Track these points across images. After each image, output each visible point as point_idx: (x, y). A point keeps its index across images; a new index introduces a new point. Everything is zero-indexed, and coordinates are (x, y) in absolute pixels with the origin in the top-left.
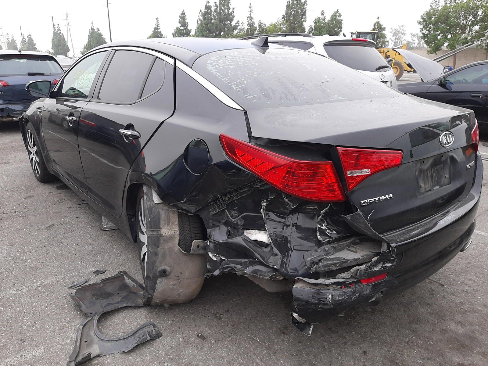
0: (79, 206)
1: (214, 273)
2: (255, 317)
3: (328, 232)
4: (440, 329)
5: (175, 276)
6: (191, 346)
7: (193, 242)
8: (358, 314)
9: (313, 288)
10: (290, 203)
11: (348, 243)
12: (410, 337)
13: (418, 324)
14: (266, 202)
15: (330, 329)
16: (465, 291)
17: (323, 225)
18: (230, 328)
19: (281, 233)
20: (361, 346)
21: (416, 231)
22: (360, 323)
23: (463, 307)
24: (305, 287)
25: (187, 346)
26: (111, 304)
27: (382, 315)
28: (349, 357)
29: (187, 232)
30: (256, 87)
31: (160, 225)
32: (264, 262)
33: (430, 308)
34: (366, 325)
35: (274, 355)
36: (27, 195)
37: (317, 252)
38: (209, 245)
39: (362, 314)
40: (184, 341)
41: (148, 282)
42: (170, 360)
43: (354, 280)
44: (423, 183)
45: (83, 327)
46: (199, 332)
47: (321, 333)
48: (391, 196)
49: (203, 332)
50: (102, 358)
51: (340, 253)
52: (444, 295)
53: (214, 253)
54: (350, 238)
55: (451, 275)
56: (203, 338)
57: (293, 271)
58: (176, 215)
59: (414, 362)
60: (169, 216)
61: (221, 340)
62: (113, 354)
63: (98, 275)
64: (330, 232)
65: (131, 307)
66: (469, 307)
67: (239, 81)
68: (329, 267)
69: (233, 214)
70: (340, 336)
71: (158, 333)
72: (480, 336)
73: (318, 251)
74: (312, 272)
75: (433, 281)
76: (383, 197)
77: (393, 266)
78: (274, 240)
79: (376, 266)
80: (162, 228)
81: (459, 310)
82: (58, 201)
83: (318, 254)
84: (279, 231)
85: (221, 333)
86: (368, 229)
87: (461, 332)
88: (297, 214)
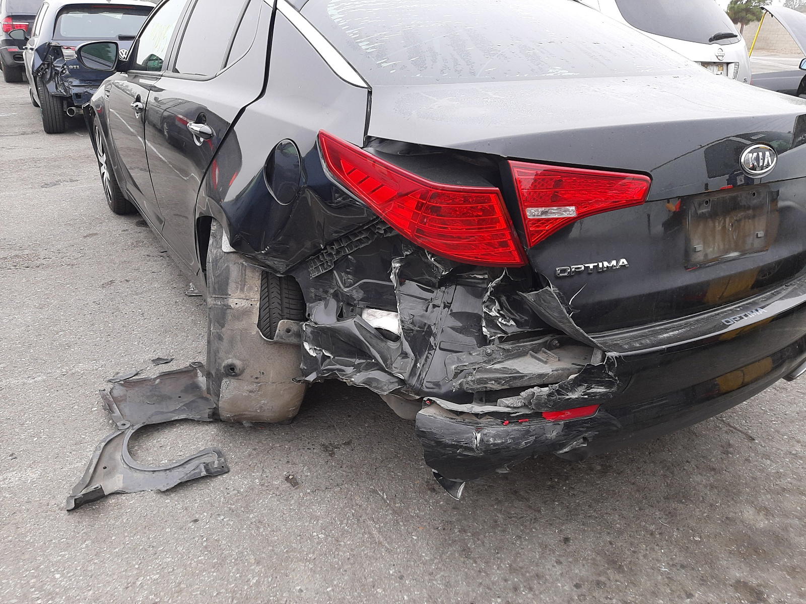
0: (163, 254)
1: (307, 379)
2: (391, 458)
3: (500, 322)
4: (723, 517)
5: (251, 377)
6: (271, 493)
7: (280, 322)
8: (575, 473)
9: (452, 419)
10: (438, 265)
11: (536, 344)
12: (660, 523)
13: (683, 503)
14: (401, 261)
15: (516, 492)
16: (793, 454)
17: (493, 309)
18: (344, 471)
19: (421, 319)
20: (563, 528)
21: (671, 333)
22: (573, 488)
23: (781, 481)
24: (438, 415)
25: (264, 493)
26: (162, 413)
27: (620, 478)
28: (534, 544)
29: (276, 304)
30: (405, 47)
31: (227, 289)
32: (384, 366)
33: (715, 477)
34: (584, 493)
35: (404, 525)
36: (89, 232)
37: (470, 356)
38: (305, 329)
39: (581, 473)
40: (262, 483)
41: (211, 383)
42: (230, 511)
43: (528, 412)
44: (702, 242)
45: (106, 445)
46: (291, 472)
47: (497, 497)
48: (623, 263)
49: (297, 473)
50: (123, 497)
51: (516, 361)
52: (749, 456)
53: (313, 345)
54: (541, 337)
55: (774, 422)
56: (293, 482)
57: (432, 386)
58: (257, 274)
59: (652, 568)
60: (245, 275)
61: (324, 489)
62: (143, 492)
63: (158, 366)
64: (504, 323)
65: (193, 420)
66: (791, 483)
67: (376, 35)
68: (485, 384)
69: (344, 280)
70: (530, 507)
71: (223, 467)
72: (796, 538)
73: (474, 354)
74: (454, 391)
75: (735, 428)
76: (606, 264)
77: (610, 393)
78: (408, 330)
79: (572, 390)
80: (230, 295)
81: (770, 486)
82: (132, 244)
83: (472, 359)
84: (419, 314)
85: (326, 478)
86: (565, 321)
87: (762, 526)
88: (454, 287)
